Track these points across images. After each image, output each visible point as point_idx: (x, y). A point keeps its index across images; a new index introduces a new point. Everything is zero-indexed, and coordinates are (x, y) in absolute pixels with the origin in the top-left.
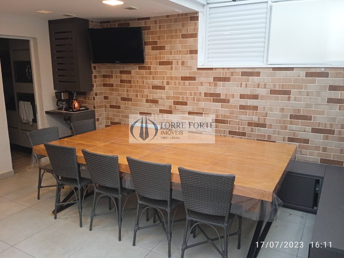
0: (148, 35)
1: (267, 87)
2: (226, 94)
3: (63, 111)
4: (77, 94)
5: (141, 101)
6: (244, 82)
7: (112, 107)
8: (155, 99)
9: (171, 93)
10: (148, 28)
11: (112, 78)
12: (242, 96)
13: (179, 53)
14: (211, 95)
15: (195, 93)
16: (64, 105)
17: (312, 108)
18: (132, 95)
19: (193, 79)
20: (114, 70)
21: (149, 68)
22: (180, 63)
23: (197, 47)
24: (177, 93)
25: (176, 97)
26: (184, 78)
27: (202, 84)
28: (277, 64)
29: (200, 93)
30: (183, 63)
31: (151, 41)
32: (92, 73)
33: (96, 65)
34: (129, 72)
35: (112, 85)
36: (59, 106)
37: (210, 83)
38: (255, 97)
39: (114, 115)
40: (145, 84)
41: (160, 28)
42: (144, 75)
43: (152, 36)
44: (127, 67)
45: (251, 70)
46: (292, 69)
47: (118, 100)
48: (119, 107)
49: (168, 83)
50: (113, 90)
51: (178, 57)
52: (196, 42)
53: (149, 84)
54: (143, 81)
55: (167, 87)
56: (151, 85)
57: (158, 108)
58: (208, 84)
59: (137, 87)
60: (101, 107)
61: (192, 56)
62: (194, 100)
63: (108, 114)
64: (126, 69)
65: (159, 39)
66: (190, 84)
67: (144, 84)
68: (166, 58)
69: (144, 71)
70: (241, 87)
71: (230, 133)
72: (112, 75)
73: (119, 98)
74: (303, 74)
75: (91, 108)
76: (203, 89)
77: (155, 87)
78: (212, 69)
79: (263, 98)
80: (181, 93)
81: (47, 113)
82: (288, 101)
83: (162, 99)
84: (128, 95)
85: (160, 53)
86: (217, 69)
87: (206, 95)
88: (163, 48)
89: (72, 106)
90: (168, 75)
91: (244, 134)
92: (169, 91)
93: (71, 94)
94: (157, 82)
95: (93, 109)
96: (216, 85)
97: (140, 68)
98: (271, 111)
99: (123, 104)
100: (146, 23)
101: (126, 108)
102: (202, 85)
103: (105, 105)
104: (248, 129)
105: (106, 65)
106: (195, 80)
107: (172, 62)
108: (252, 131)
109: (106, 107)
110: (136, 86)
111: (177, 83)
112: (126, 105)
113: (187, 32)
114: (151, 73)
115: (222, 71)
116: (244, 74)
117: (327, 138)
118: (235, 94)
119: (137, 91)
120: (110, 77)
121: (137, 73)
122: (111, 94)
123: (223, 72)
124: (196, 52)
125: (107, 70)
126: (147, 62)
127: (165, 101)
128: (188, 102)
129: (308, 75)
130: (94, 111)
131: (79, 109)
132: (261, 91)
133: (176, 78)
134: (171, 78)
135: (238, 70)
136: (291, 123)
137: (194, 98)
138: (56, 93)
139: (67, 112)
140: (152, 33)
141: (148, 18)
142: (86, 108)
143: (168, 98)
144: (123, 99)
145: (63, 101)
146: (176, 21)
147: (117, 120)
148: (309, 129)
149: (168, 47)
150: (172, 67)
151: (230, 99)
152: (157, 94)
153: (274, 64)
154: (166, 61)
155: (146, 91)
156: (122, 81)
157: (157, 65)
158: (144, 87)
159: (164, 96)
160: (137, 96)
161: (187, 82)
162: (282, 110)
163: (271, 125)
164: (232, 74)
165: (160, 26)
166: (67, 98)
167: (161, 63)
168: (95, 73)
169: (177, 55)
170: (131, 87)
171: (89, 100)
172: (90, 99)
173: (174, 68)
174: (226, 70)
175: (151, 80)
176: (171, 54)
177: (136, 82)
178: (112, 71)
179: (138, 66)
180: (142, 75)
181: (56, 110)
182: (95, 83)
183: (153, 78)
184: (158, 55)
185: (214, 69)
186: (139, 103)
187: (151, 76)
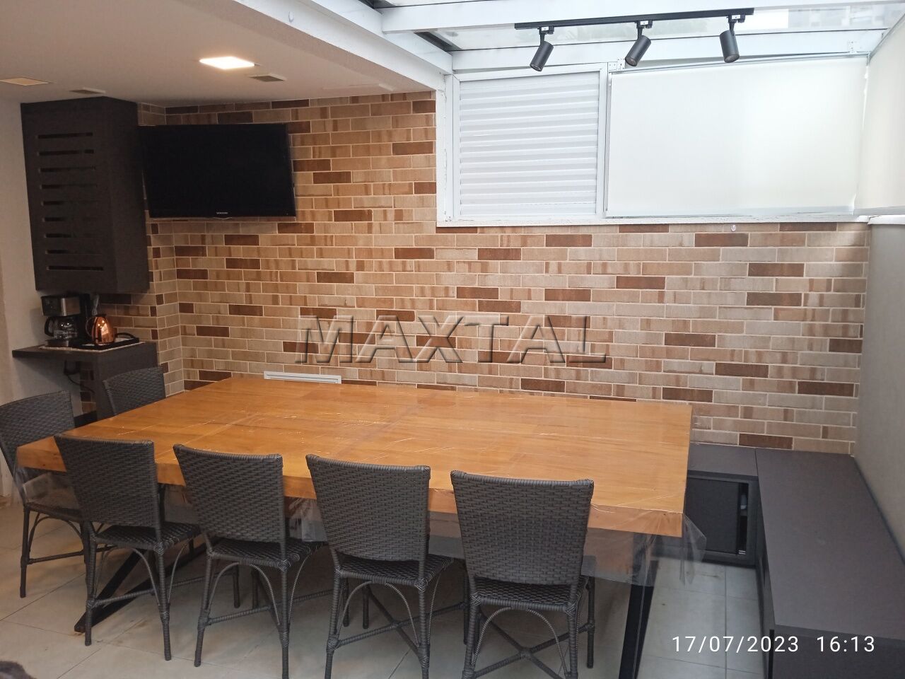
0: (303, 144)
1: (609, 270)
2: (512, 289)
3: (65, 349)
4: (101, 301)
5: (289, 313)
6: (554, 260)
7: (202, 331)
8: (326, 305)
9: (371, 291)
10: (305, 127)
11: (204, 255)
12: (551, 295)
13: (387, 191)
14: (475, 292)
15: (433, 289)
16: (67, 331)
17: (715, 318)
18: (260, 297)
19: (428, 253)
20: (208, 234)
21: (309, 228)
22: (391, 216)
23: (435, 175)
24: (385, 290)
25: (385, 301)
26: (403, 253)
27: (449, 266)
28: (628, 217)
29: (447, 289)
30: (399, 215)
31: (312, 158)
32: (147, 242)
33: (156, 220)
34: (253, 240)
35: (203, 274)
36: (52, 335)
37: (470, 263)
38: (583, 295)
39: (210, 354)
40: (299, 269)
41: (335, 128)
42: (294, 245)
43: (314, 148)
44: (246, 227)
45: (569, 232)
46: (664, 227)
47: (222, 312)
48: (224, 332)
49: (360, 266)
50: (206, 287)
51: (385, 199)
52: (432, 163)
53: (309, 268)
54: (294, 261)
55: (358, 275)
56: (316, 271)
58: (467, 266)
59: (277, 276)
60: (172, 332)
61: (422, 199)
62: (431, 308)
63: (193, 350)
64: (242, 232)
65: (334, 155)
66: (418, 268)
67: (294, 268)
68: (354, 202)
69: (296, 234)
70: (547, 271)
71: (527, 384)
72: (204, 249)
73: (225, 307)
74: (689, 238)
75: (145, 337)
76: (453, 280)
77: (327, 277)
78: (474, 229)
79: (601, 297)
80: (397, 291)
81: (17, 354)
82: (659, 303)
83: (345, 306)
84: (250, 298)
85: (337, 191)
86: (485, 229)
87: (461, 292)
88: (344, 177)
89: (90, 333)
90: (361, 245)
91: (559, 386)
92: (365, 286)
93: (85, 302)
94: (332, 264)
95: (152, 340)
96: (484, 269)
97: (282, 228)
98: (621, 326)
99: (235, 324)
100: (296, 115)
101: (245, 333)
102: (449, 270)
103: (185, 326)
104: (567, 374)
105: (187, 220)
106: (432, 257)
107: (370, 212)
108: (578, 378)
109: (185, 333)
110: (274, 275)
111: (386, 266)
112: (244, 325)
113: (408, 139)
114: (313, 241)
115: (500, 235)
116: (553, 240)
117: (751, 386)
118: (531, 288)
119: (276, 288)
120: (199, 251)
121: (274, 242)
122: (201, 298)
123: (502, 236)
124: (431, 188)
125: (189, 234)
126: (303, 212)
127: (356, 311)
128: (415, 311)
129: (702, 240)
130: (155, 344)
131: (113, 342)
132: (595, 282)
133: (382, 253)
134: (370, 253)
135: (537, 232)
136: (669, 354)
137: (431, 301)
138: (43, 298)
139: (79, 350)
140: (315, 140)
141: (304, 103)
142: (132, 336)
143: (361, 303)
144: (236, 310)
145: (66, 320)
146: (377, 111)
147: (218, 366)
148: (710, 366)
149: (357, 176)
150: (370, 226)
151: (522, 301)
152: (333, 294)
153: (622, 218)
154: (354, 209)
155: (301, 288)
156: (232, 263)
157: (330, 220)
158: (295, 277)
159: (351, 298)
160: (275, 300)
161: (411, 262)
162: (647, 324)
163: (622, 361)
164: (524, 240)
165: (335, 122)
166: (78, 311)
167: (342, 216)
168: (155, 243)
169: (384, 194)
170: (259, 277)
171: (139, 315)
172: (141, 312)
173: (376, 227)
174: (508, 233)
175: (316, 259)
176: (367, 193)
177: (273, 265)
178: (203, 238)
179: (278, 224)
180: (288, 245)
181: (44, 347)
182: (157, 268)
183: (321, 254)
184: (331, 195)
185: (479, 230)
186: (281, 318)
187: (315, 247)
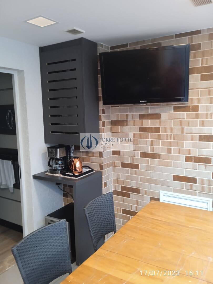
0: (195, 57)
3: (58, 175)
5: (178, 158)
7: (124, 165)
8: (204, 155)
10: (198, 47)
11: (127, 125)
16: (59, 166)
18: (159, 149)
20: (130, 114)
21: (196, 109)
31: (200, 66)
34: (157, 116)
35: (126, 135)
36: (51, 166)
39: (128, 178)
40: (186, 133)
42: (184, 119)
43: (202, 60)
44: (153, 109)
47: (136, 156)
48: (137, 167)
53: (193, 132)
54: (183, 129)
56: (198, 135)
57: (209, 170)
59: (171, 137)
60: (109, 166)
63: (119, 175)
64: (151, 111)
67: (183, 132)
69: (185, 113)
72: (127, 121)
73: (137, 154)
75: (96, 168)
77: (206, 138)
81: (35, 177)
84: (153, 149)
89: (71, 167)
95: (99, 170)
97: (176, 109)
99: (143, 163)
100: (191, 40)
101: (149, 168)
110: (169, 137)
112: (148, 164)
114: (197, 117)
119: (170, 144)
120: (124, 123)
121: (171, 117)
122: (124, 148)
125: (119, 114)
126: (192, 99)
130: (101, 172)
131: (82, 172)
139: (65, 176)
140: (203, 54)
141: (198, 32)
142: (90, 168)
144: (144, 155)
147: (132, 184)
152: (210, 149)
155: (187, 144)
156: (143, 129)
158: (183, 138)
160: (169, 151)
168: (103, 119)
170: (159, 137)
171: (93, 156)
175: (199, 127)
177: (169, 131)
178: (127, 116)
179: (174, 107)
180: (180, 119)
183: (203, 124)
186: (172, 161)
187: (198, 120)
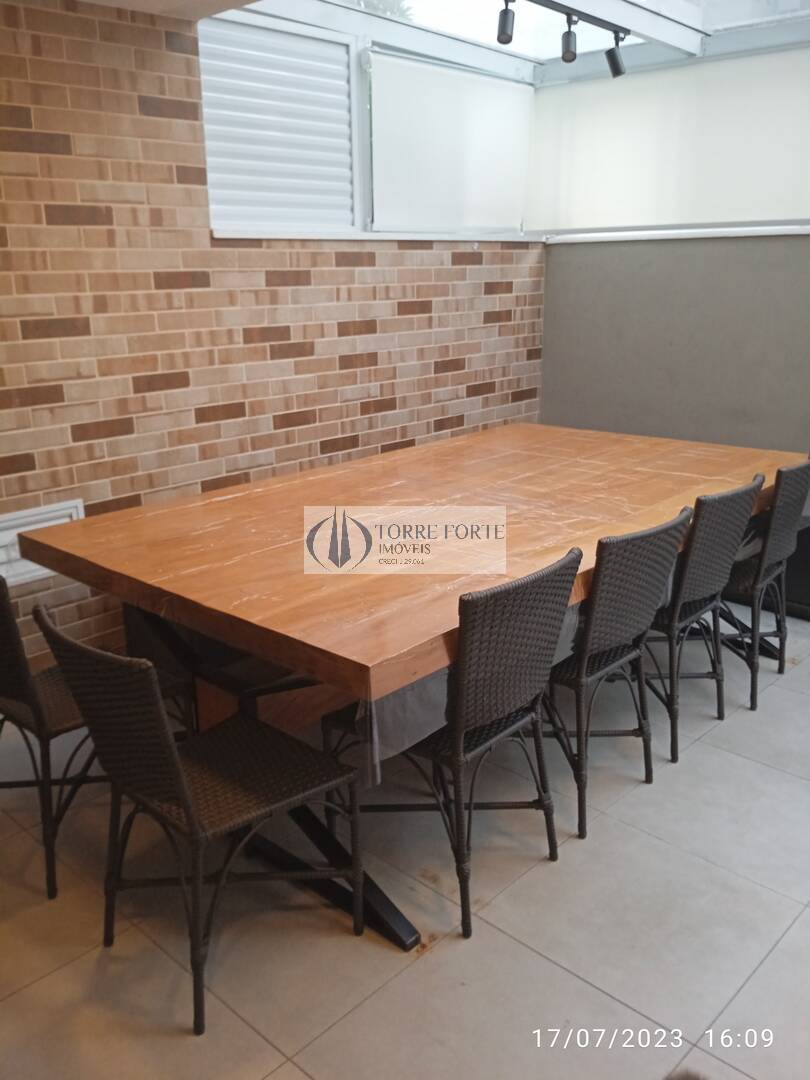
6: (344, 284)
9: (120, 346)
12: (344, 329)
13: (134, 175)
14: (265, 334)
15: (212, 334)
19: (200, 279)
22: (144, 218)
23: (204, 157)
24: (143, 343)
25: (142, 361)
26: (166, 280)
27: (232, 298)
29: (230, 332)
30: (157, 217)
37: (256, 293)
38: (369, 327)
41: (37, 49)
45: (355, 249)
49: (101, 305)
51: (133, 189)
52: (198, 136)
55: (97, 321)
56: (18, 320)
57: (63, 422)
58: (253, 296)
61: (188, 192)
62: (212, 363)
65: (37, 101)
66: (191, 302)
68: (83, 190)
70: (338, 299)
71: (327, 447)
74: (447, 255)
76: (238, 317)
79: (388, 326)
80: (163, 342)
82: (429, 328)
83: (79, 376)
85: (48, 170)
87: (249, 335)
88: (59, 144)
90: (99, 268)
92: (110, 338)
94: (46, 303)
98: (403, 360)
102: (232, 303)
104: (360, 424)
107: (109, 210)
108: (371, 427)
111: (142, 302)
113: (162, 92)
114: (7, 263)
115: (288, 251)
116: (344, 259)
118: (325, 322)
123: (291, 254)
124: (198, 176)
127: (98, 383)
128: (190, 370)
133: (135, 281)
134: (115, 281)
136: (438, 383)
137: (211, 352)
143: (107, 368)
148: (462, 389)
149: (84, 144)
150: (111, 235)
151: (316, 340)
154: (79, 203)
157: (38, 221)
159: (88, 362)
161: (180, 294)
162: (421, 353)
163: (404, 399)
164: (315, 259)
165: (36, 40)
167: (61, 215)
169: (130, 180)
173: (120, 238)
174: (298, 249)
175: (15, 296)
176: (102, 176)
183: (25, 285)
184: (36, 175)
185: (264, 244)
187: (11, 274)
